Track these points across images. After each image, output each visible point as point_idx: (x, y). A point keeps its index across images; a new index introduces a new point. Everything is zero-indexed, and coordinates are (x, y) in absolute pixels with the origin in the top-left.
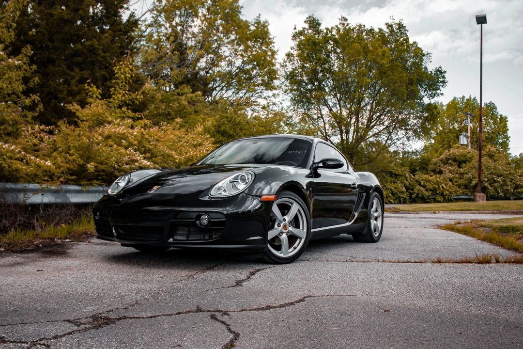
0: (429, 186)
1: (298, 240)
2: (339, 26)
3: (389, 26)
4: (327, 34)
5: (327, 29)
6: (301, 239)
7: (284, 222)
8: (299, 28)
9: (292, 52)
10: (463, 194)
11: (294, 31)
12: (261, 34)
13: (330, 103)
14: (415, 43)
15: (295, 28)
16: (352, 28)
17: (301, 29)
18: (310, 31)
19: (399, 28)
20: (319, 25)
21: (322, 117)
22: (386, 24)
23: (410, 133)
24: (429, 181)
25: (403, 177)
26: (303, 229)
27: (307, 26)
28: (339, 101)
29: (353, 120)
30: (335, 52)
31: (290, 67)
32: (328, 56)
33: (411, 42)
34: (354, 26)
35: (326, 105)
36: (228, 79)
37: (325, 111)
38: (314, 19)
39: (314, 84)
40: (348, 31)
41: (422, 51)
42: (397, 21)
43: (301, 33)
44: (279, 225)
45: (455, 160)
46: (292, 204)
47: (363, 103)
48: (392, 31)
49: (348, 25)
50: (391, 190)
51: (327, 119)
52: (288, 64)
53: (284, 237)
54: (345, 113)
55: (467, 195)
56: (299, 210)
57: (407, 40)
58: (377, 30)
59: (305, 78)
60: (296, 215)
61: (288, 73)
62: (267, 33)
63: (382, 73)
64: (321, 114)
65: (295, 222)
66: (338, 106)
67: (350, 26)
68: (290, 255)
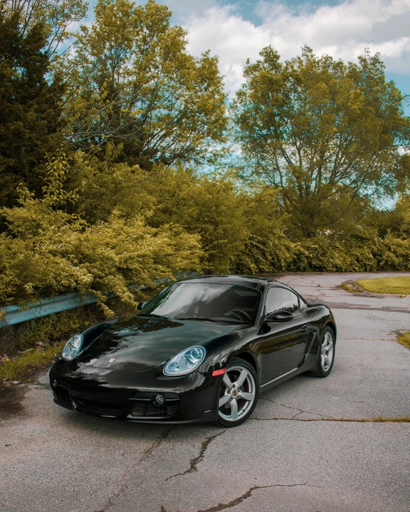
0: (400, 251)
1: (247, 403)
2: (302, 58)
3: (362, 60)
4: (287, 69)
5: (288, 63)
6: (250, 401)
7: (233, 389)
8: (253, 62)
9: (244, 90)
11: (246, 65)
12: (208, 73)
14: (392, 83)
15: (248, 62)
16: (317, 60)
17: (256, 63)
18: (266, 65)
19: (373, 64)
20: (278, 57)
21: (279, 170)
22: (359, 58)
23: (382, 190)
24: (400, 246)
25: (371, 242)
26: (252, 392)
27: (262, 59)
28: (299, 150)
30: (296, 91)
31: (241, 110)
32: (287, 96)
33: (387, 81)
34: (320, 58)
35: (284, 153)
37: (282, 162)
38: (271, 51)
39: (269, 130)
40: (313, 63)
41: (399, 93)
42: (372, 55)
43: (255, 68)
44: (229, 392)
46: (242, 370)
47: (327, 154)
48: (365, 67)
49: (312, 56)
50: (356, 256)
51: (284, 172)
52: (238, 105)
53: (234, 402)
54: (305, 165)
56: (248, 375)
57: (382, 79)
58: (346, 64)
59: (259, 123)
60: (246, 379)
61: (239, 116)
63: (352, 119)
64: (277, 166)
65: (245, 387)
66: (297, 155)
67: (314, 57)
68: (239, 418)
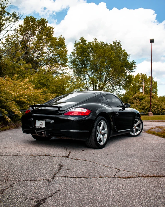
2: (94, 42)
3: (114, 43)
4: (89, 45)
5: (89, 43)
8: (77, 42)
9: (74, 51)
10: (142, 112)
11: (75, 43)
12: (61, 43)
13: (89, 74)
14: (124, 50)
15: (76, 42)
16: (99, 43)
17: (78, 42)
18: (82, 43)
19: (118, 44)
20: (86, 41)
21: (85, 79)
22: (113, 42)
23: (121, 87)
27: (80, 41)
28: (93, 73)
29: (98, 81)
30: (92, 52)
31: (73, 58)
32: (89, 54)
33: (123, 50)
34: (100, 42)
35: (88, 74)
36: (47, 62)
37: (87, 77)
38: (84, 39)
39: (82, 66)
40: (97, 44)
41: (127, 53)
42: (118, 41)
43: (78, 44)
45: (138, 98)
47: (103, 74)
48: (115, 45)
49: (97, 42)
51: (87, 80)
52: (72, 56)
54: (95, 77)
55: (143, 112)
57: (121, 49)
58: (109, 44)
59: (79, 63)
61: (72, 60)
62: (64, 43)
63: (111, 62)
64: (85, 78)
66: (92, 75)
67: (98, 42)
